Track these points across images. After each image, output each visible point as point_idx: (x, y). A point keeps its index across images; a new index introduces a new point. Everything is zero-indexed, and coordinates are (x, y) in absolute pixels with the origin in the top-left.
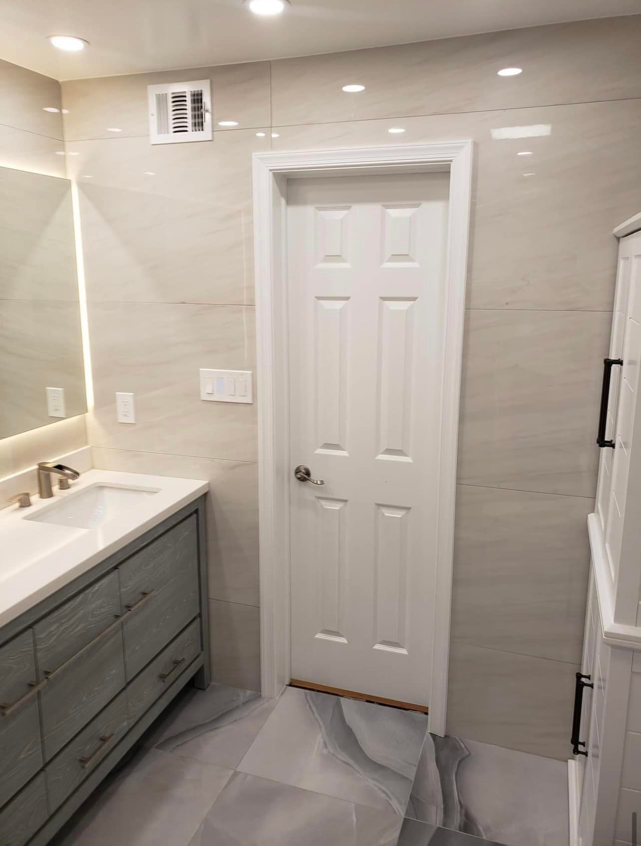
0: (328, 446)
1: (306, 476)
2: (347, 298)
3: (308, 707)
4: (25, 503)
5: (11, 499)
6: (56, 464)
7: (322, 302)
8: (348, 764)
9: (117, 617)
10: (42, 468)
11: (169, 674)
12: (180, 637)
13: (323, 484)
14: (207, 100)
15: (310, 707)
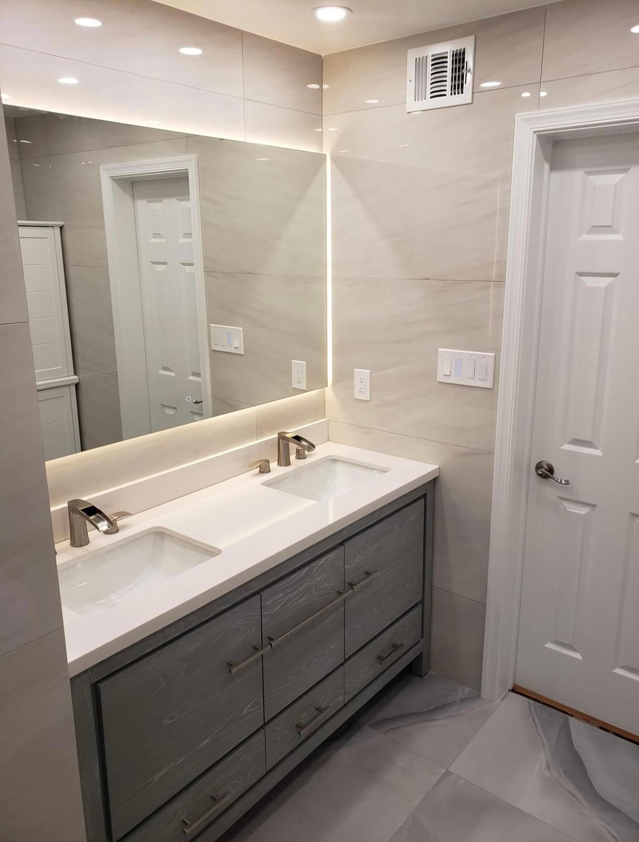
0: (577, 442)
1: (548, 473)
2: (615, 275)
3: (531, 720)
4: (264, 469)
5: (253, 464)
6: (294, 435)
7: (584, 279)
8: (573, 795)
9: (340, 593)
10: (282, 437)
11: (387, 657)
12: (402, 621)
13: (568, 484)
14: (469, 58)
15: (533, 720)
